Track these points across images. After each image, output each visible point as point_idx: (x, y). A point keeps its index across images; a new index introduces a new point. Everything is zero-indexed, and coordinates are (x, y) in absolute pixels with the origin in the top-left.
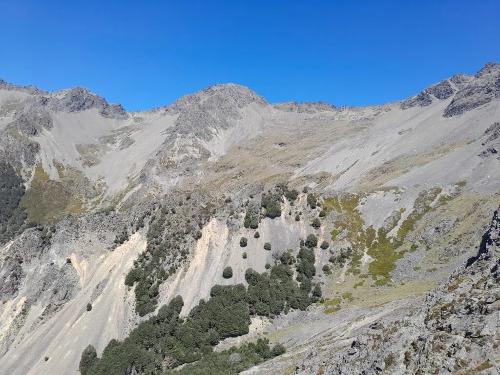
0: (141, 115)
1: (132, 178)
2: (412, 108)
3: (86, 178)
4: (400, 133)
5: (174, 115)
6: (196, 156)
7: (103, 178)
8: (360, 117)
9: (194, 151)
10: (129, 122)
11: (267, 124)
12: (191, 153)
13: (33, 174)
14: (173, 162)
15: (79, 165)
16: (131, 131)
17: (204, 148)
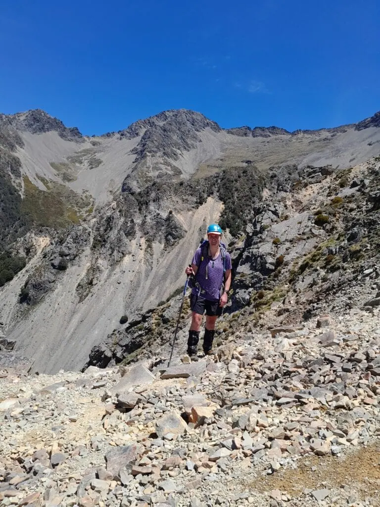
0: (96, 140)
1: (114, 191)
2: (367, 129)
3: (71, 190)
4: (370, 145)
5: (132, 139)
6: (169, 172)
7: (87, 191)
8: (318, 138)
9: (166, 168)
10: (87, 145)
11: (227, 147)
12: (164, 171)
13: (23, 184)
14: (150, 177)
15: (59, 180)
16: (95, 153)
17: (174, 166)
